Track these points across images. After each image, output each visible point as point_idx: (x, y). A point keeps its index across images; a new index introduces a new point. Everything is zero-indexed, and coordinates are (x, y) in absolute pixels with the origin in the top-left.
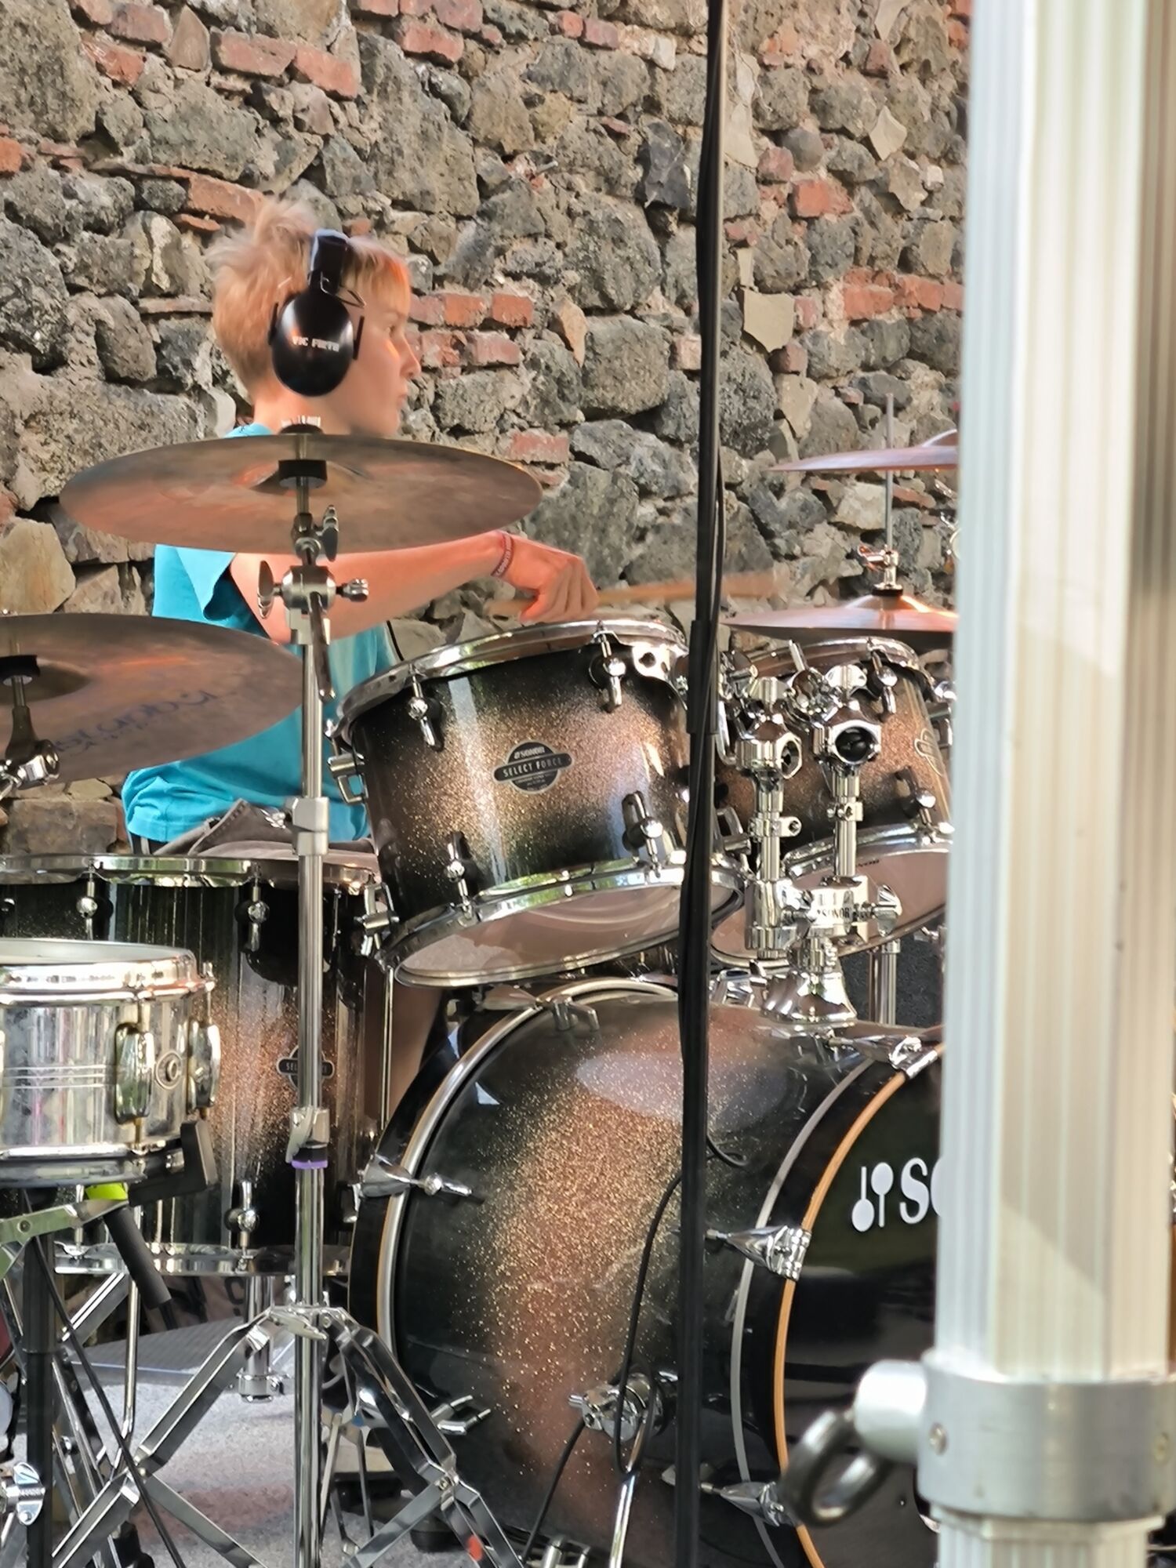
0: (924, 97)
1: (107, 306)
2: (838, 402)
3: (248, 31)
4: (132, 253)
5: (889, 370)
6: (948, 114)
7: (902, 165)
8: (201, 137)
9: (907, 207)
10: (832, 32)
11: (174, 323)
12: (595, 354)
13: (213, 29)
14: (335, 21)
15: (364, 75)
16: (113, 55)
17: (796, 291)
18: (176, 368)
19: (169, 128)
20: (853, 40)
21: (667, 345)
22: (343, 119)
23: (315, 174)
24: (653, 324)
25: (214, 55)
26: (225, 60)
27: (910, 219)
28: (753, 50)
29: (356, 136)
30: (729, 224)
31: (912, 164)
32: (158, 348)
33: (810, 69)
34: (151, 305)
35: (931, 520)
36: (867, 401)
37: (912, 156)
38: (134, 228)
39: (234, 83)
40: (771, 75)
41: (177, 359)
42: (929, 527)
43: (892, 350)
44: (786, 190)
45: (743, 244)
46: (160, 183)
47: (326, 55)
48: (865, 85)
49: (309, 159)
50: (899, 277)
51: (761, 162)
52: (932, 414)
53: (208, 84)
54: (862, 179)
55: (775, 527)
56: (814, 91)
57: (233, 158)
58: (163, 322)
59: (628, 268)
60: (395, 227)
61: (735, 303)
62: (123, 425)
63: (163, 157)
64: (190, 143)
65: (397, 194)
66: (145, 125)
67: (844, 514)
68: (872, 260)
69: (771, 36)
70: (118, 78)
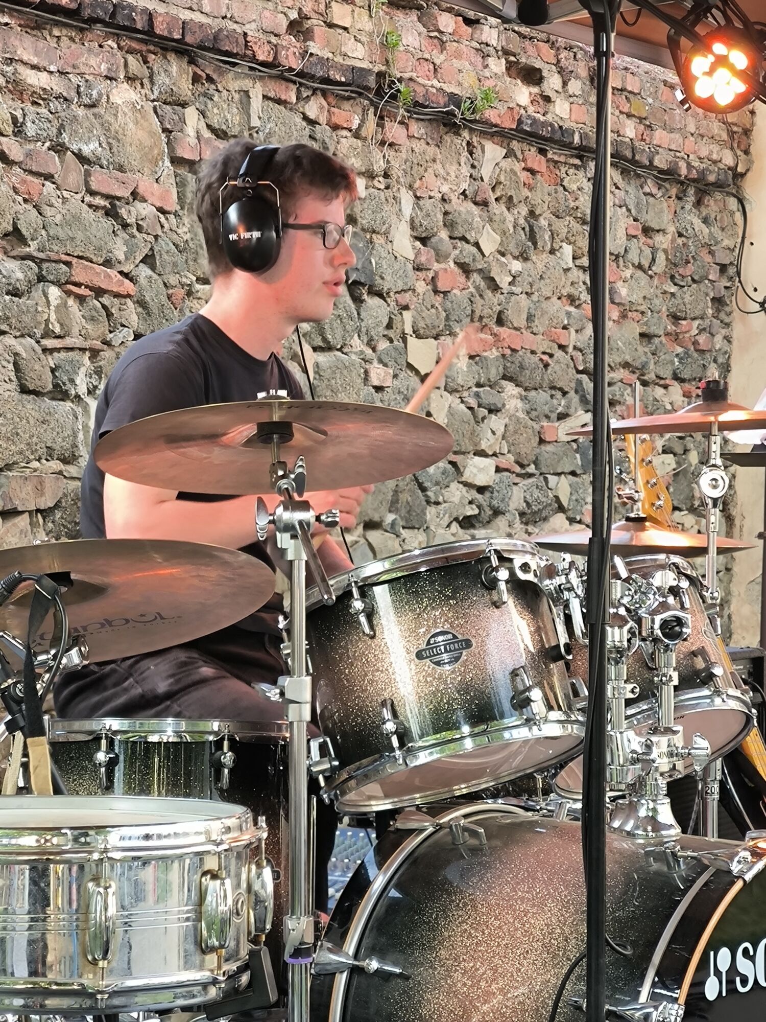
0: (510, 218)
1: (21, 344)
2: (462, 406)
3: (108, 168)
4: (36, 309)
5: (490, 386)
6: (523, 229)
7: (498, 260)
8: (80, 235)
9: (501, 286)
10: (456, 177)
11: (63, 355)
12: (320, 376)
13: (86, 167)
14: (160, 163)
15: (179, 198)
16: (24, 182)
17: (436, 338)
18: (64, 384)
19: (59, 229)
20: (468, 182)
21: (362, 370)
22: (166, 226)
23: (148, 261)
24: (354, 357)
25: (87, 183)
26: (94, 186)
27: (502, 293)
28: (411, 187)
29: (176, 236)
30: (397, 295)
31: (503, 259)
32: (53, 371)
33: (444, 200)
34: (49, 343)
35: (517, 480)
36: (480, 406)
37: (503, 255)
38: (37, 294)
39: (99, 201)
40: (421, 202)
41: (65, 378)
42: (516, 484)
43: (494, 373)
44: (431, 274)
45: (406, 308)
46: (54, 264)
47: (156, 185)
48: (475, 210)
49: (146, 251)
50: (496, 329)
51: (416, 257)
52: (517, 414)
53: (83, 201)
54: (474, 268)
55: (427, 484)
56: (446, 213)
57: (100, 249)
58: (55, 354)
59: (339, 322)
60: (199, 295)
61: (402, 345)
62: (32, 421)
63: (55, 248)
64: (72, 239)
65: (199, 273)
66: (44, 227)
67: (467, 476)
68: (481, 318)
69: (421, 179)
70: (27, 197)
